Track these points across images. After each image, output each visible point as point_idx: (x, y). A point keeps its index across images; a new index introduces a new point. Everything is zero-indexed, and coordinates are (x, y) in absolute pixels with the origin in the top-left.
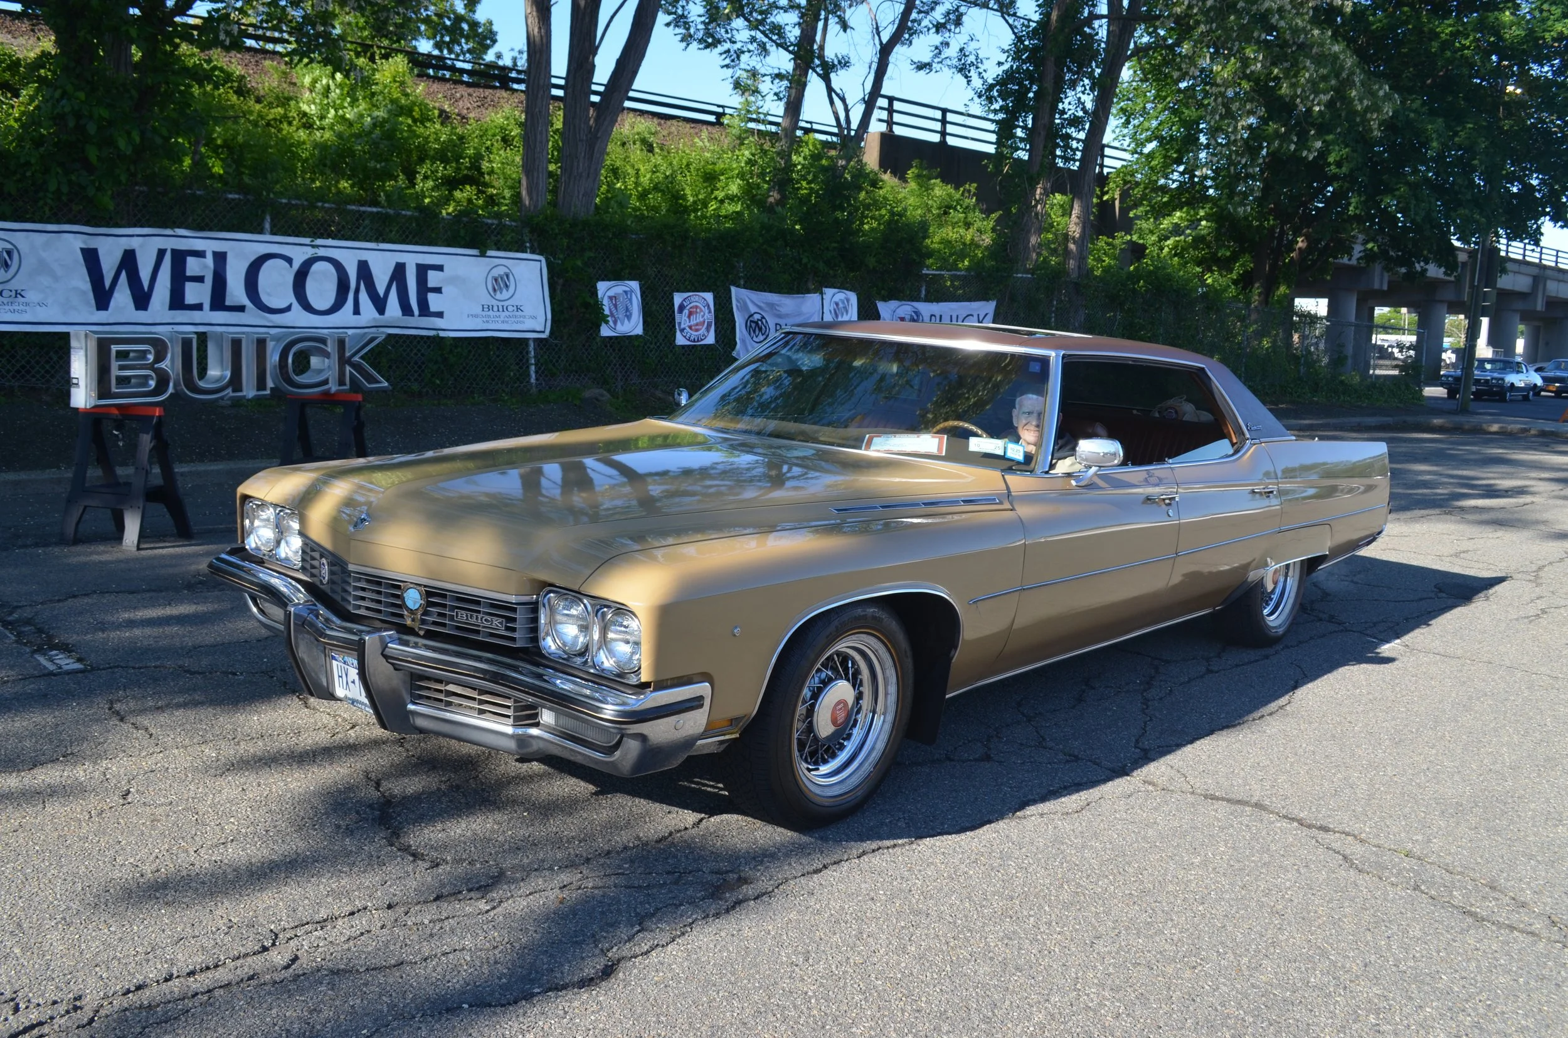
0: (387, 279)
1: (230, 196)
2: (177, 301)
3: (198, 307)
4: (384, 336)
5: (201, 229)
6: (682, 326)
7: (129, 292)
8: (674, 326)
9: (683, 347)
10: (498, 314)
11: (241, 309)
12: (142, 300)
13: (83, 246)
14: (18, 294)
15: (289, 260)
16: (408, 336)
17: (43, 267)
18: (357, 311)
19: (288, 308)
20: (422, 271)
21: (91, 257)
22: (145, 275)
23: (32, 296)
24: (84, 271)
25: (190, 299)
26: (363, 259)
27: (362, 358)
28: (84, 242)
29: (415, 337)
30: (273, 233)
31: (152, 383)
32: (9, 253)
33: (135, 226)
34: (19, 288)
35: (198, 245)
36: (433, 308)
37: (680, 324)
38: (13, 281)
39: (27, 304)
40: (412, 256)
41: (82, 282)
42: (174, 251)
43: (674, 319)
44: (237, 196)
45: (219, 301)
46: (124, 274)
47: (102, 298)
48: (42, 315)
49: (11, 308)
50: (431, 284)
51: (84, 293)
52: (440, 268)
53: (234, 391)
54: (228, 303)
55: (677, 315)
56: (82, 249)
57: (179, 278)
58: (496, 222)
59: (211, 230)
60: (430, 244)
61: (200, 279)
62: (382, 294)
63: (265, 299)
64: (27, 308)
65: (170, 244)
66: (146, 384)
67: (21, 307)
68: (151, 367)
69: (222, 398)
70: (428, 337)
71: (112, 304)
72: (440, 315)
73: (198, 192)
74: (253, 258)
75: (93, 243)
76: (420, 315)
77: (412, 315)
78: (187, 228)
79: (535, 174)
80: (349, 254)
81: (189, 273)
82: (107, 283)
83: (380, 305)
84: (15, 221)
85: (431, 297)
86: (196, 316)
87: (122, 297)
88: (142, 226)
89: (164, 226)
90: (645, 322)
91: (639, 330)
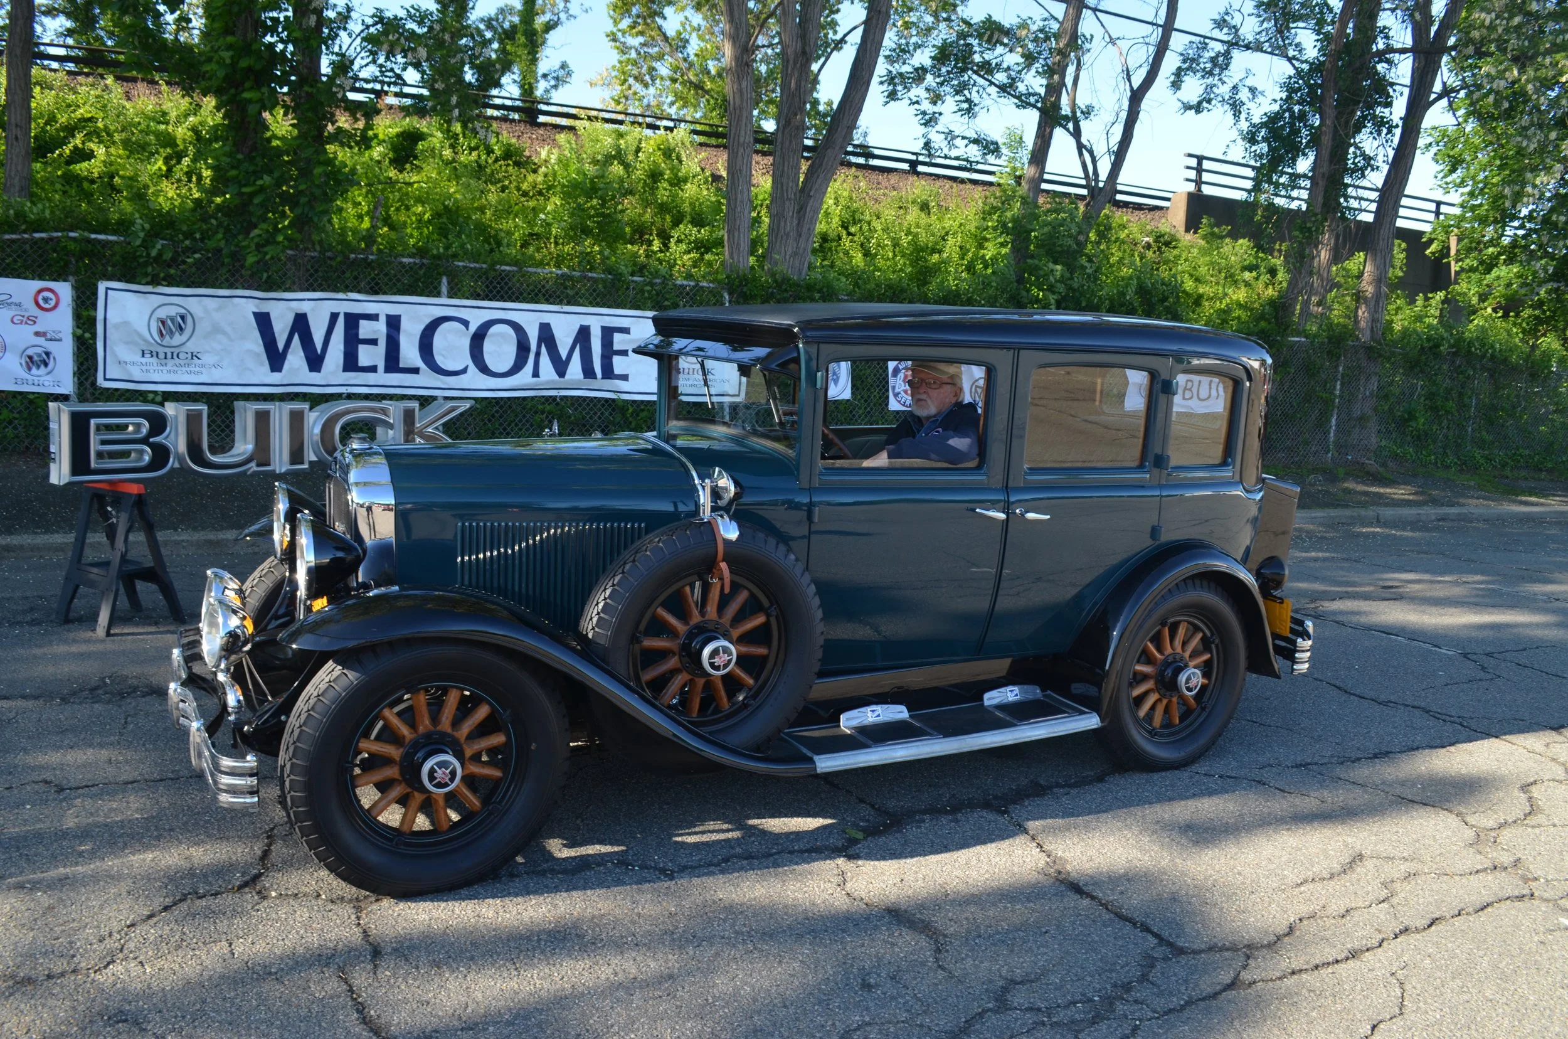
0: (570, 341)
1: (405, 260)
2: (351, 363)
3: (373, 369)
4: (468, 405)
5: (376, 293)
6: (897, 390)
7: (302, 354)
8: (887, 390)
9: (898, 412)
10: (687, 376)
11: (416, 371)
12: (315, 362)
13: (256, 310)
14: (193, 356)
15: (466, 323)
16: (592, 399)
17: (217, 330)
18: (536, 374)
19: (464, 371)
20: (608, 333)
21: (263, 321)
22: (318, 338)
23: (207, 359)
24: (257, 334)
25: (363, 361)
26: (546, 321)
27: (436, 428)
28: (257, 306)
29: (599, 399)
30: (450, 297)
31: (147, 458)
32: (183, 317)
33: (307, 290)
34: (195, 350)
35: (371, 308)
36: (617, 371)
37: (894, 388)
38: (188, 344)
39: (203, 366)
40: (596, 319)
41: (255, 343)
42: (347, 315)
43: (887, 382)
44: (411, 260)
45: (393, 363)
46: (296, 337)
47: (276, 359)
48: (216, 376)
49: (188, 369)
50: (616, 347)
51: (258, 355)
52: (625, 331)
53: (258, 465)
54: (401, 365)
55: (891, 379)
56: (255, 314)
57: (352, 341)
58: (692, 283)
59: (385, 293)
60: (618, 306)
61: (373, 342)
62: (564, 358)
63: (440, 360)
64: (203, 370)
65: (343, 308)
66: (140, 459)
67: (197, 369)
68: (144, 441)
69: (245, 472)
70: (613, 400)
71: (286, 366)
72: (625, 377)
73: (371, 257)
74: (427, 321)
75: (265, 307)
76: (603, 378)
77: (596, 378)
78: (359, 292)
79: (736, 234)
80: (530, 317)
81: (361, 336)
82: (281, 346)
83: (561, 367)
84: (188, 286)
85: (616, 360)
86: (370, 378)
87: (296, 359)
88: (314, 290)
89: (336, 290)
90: (853, 386)
91: (847, 395)
